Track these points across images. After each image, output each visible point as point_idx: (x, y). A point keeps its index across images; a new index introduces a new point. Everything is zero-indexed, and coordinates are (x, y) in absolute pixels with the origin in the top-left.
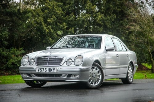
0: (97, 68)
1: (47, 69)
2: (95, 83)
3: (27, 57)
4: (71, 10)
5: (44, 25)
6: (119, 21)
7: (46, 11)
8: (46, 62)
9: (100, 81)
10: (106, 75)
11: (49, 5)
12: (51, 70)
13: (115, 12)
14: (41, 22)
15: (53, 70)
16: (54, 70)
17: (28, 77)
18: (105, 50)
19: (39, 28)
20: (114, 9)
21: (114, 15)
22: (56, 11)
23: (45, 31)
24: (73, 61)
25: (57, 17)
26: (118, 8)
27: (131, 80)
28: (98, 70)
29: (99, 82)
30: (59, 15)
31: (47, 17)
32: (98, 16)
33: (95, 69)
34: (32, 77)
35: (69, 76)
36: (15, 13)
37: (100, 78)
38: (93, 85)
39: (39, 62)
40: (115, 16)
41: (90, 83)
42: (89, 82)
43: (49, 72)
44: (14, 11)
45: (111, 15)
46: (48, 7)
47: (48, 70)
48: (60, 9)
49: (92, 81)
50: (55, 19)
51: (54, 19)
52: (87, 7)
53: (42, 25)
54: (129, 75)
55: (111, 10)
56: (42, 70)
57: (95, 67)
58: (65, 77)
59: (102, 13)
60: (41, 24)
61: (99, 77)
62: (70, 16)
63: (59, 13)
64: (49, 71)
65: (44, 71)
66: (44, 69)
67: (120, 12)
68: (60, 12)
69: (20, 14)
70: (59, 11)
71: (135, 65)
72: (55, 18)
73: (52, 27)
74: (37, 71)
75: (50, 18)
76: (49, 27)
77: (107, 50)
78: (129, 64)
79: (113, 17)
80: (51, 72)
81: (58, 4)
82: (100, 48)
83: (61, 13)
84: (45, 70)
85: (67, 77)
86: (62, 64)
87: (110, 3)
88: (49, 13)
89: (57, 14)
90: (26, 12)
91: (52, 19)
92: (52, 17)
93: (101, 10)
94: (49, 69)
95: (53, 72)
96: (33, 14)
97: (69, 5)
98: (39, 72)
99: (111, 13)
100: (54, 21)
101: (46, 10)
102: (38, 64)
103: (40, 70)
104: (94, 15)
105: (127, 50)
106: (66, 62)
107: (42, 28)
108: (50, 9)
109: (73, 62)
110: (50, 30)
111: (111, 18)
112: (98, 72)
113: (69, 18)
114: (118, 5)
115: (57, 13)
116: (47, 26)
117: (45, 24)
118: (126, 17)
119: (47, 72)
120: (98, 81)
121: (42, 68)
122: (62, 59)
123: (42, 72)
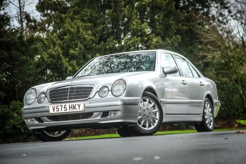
0: (151, 101)
1: (68, 107)
2: (150, 126)
3: (33, 90)
4: (107, 34)
5: (65, 61)
6: (187, 46)
7: (66, 37)
8: (64, 96)
9: (157, 121)
10: (167, 114)
11: (72, 27)
12: (74, 107)
13: (178, 32)
14: (59, 55)
15: (77, 107)
16: (79, 106)
17: (37, 123)
18: (163, 73)
19: (56, 65)
20: (177, 27)
21: (178, 36)
22: (83, 35)
23: (66, 68)
24: (110, 89)
25: (85, 46)
26: (182, 26)
27: (210, 125)
28: (153, 104)
29: (155, 125)
30: (89, 42)
31: (69, 47)
32: (152, 40)
33: (147, 103)
34: (43, 122)
35: (105, 114)
36: (15, 42)
37: (158, 117)
38: (146, 129)
39: (53, 97)
40: (180, 39)
41: (140, 126)
42: (140, 124)
43: (71, 110)
44: (12, 39)
45: (172, 38)
46: (69, 30)
47: (70, 107)
48: (90, 32)
49: (144, 123)
50: (83, 50)
51: (80, 49)
52: (133, 25)
53: (61, 60)
54: (206, 117)
55: (172, 30)
56: (60, 108)
57: (148, 99)
58: (99, 118)
59: (157, 35)
60: (59, 58)
61: (155, 116)
62: (107, 42)
63: (88, 40)
64: (71, 108)
65: (63, 111)
66: (62, 106)
67: (186, 32)
68: (90, 37)
69: (23, 44)
70: (88, 35)
71: (216, 101)
72: (82, 46)
73: (77, 62)
74: (51, 111)
75: (72, 48)
76: (72, 62)
77: (166, 74)
78: (204, 99)
79: (175, 40)
80: (75, 110)
81: (86, 26)
82: (154, 70)
83: (91, 40)
85: (102, 117)
86: (91, 96)
87: (169, 18)
88: (72, 40)
89: (85, 41)
90: (32, 40)
91: (77, 49)
92: (77, 47)
93: (156, 29)
94: (71, 106)
95: (78, 110)
96: (44, 44)
97: (103, 25)
98: (55, 112)
99: (173, 34)
100: (81, 53)
101: (66, 35)
102: (53, 100)
103: (56, 110)
104: (146, 39)
105: (199, 76)
106: (99, 92)
107: (62, 65)
108: (72, 32)
109: (110, 92)
110: (75, 67)
111: (172, 42)
112: (154, 107)
113: (106, 45)
114: (182, 21)
115: (85, 39)
116: (70, 60)
117: (65, 58)
118: (197, 39)
119: (68, 110)
120: (154, 122)
121: (59, 105)
122: (92, 88)
123: (60, 111)
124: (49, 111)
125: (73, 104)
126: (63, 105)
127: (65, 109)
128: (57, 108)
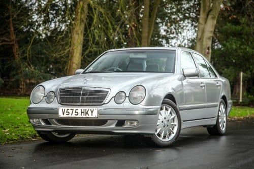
1: (79, 111)
3: (41, 88)
10: (184, 121)
12: (87, 113)
15: (90, 112)
16: (92, 112)
17: (43, 124)
18: (182, 76)
24: (127, 95)
34: (51, 124)
35: (121, 123)
39: (64, 95)
43: (83, 116)
47: (81, 112)
56: (70, 111)
58: (113, 126)
64: (83, 114)
65: (74, 115)
66: (73, 110)
71: (229, 101)
74: (61, 114)
78: (220, 100)
80: (87, 116)
82: (173, 72)
84: (76, 112)
86: (106, 101)
94: (83, 111)
95: (90, 116)
98: (65, 115)
102: (63, 102)
103: (65, 113)
106: (115, 97)
109: (127, 98)
119: (79, 116)
121: (70, 108)
122: (107, 92)
123: (70, 116)
124: (58, 114)
125: (85, 109)
126: (75, 109)
127: (77, 114)
128: (67, 112)
